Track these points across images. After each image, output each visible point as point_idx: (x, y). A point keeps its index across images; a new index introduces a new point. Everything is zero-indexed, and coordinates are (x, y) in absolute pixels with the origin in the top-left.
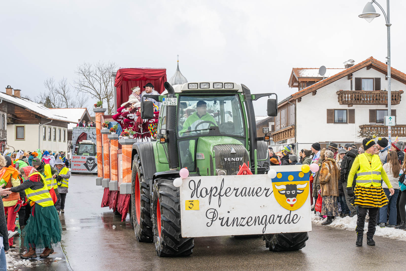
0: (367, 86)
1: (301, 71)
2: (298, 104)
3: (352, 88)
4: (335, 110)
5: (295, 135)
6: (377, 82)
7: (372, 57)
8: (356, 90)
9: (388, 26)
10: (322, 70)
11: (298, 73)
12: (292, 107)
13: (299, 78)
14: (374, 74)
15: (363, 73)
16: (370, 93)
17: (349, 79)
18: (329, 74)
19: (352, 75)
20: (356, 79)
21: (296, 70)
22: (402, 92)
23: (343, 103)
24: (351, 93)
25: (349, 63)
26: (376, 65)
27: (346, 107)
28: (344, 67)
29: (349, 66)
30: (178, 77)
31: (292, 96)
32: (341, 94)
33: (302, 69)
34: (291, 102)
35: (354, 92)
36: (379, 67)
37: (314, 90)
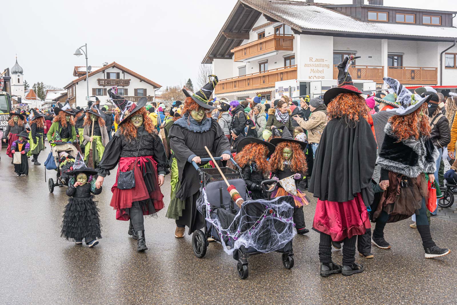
0: (113, 77)
1: (79, 68)
2: (76, 85)
3: (104, 78)
4: (96, 89)
5: (76, 102)
6: (118, 75)
7: (114, 62)
8: (107, 78)
9: (87, 59)
10: (89, 68)
11: (77, 69)
12: (74, 87)
13: (78, 72)
14: (116, 70)
15: (110, 70)
16: (114, 80)
17: (103, 73)
18: (93, 70)
19: (104, 71)
20: (107, 73)
21: (76, 68)
22: (130, 80)
23: (100, 85)
24: (105, 80)
25: (106, 64)
26: (117, 66)
27: (102, 87)
28: (103, 67)
29: (105, 65)
30: (17, 67)
31: (73, 82)
32: (99, 80)
33: (80, 67)
34: (73, 84)
35: (106, 80)
36: (119, 67)
37: (85, 78)
